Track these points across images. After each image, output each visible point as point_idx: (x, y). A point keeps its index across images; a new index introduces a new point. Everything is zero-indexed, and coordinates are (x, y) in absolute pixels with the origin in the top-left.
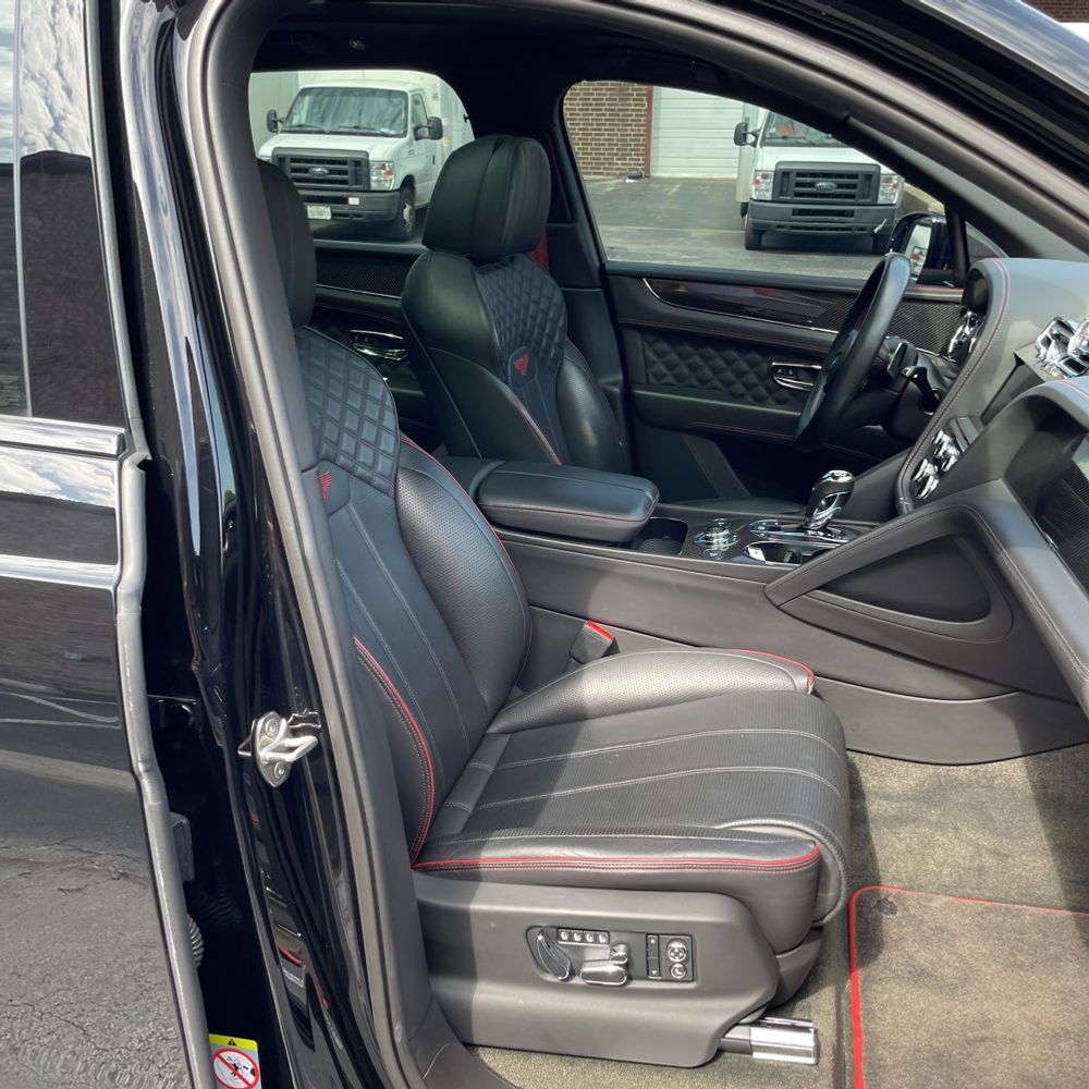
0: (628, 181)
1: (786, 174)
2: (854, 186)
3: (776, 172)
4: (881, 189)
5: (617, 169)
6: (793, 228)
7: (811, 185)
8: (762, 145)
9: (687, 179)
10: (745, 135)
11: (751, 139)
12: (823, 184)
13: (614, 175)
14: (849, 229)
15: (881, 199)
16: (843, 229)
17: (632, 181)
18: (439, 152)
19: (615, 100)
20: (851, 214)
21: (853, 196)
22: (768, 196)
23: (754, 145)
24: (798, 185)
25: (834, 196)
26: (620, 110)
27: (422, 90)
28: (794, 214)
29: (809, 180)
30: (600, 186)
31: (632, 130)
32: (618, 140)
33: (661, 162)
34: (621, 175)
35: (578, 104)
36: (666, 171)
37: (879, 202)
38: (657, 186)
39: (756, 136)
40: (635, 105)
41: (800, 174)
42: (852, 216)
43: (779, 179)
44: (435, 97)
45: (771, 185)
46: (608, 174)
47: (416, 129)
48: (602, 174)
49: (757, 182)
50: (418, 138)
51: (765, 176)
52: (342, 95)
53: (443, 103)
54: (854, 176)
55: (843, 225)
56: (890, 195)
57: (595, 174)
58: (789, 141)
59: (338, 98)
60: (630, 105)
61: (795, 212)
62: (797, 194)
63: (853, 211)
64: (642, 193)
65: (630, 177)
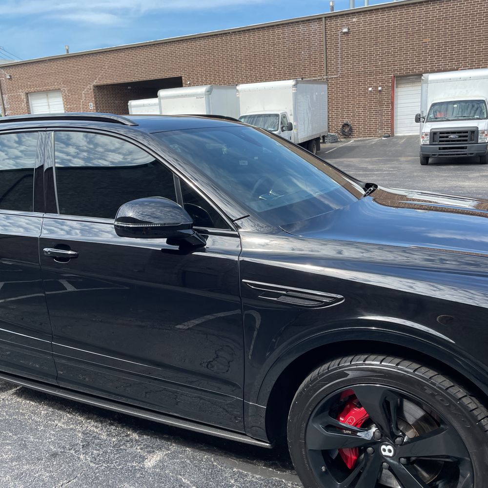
0: (383, 138)
1: (435, 133)
2: (467, 136)
3: (430, 133)
4: (479, 137)
5: (379, 134)
6: (439, 155)
7: (447, 137)
8: (426, 122)
9: (410, 136)
10: (420, 118)
11: (422, 120)
12: (452, 136)
13: (377, 136)
14: (466, 154)
15: (480, 141)
16: (462, 154)
17: (385, 138)
18: (293, 135)
19: (377, 106)
20: (466, 148)
21: (466, 140)
22: (428, 142)
23: (423, 122)
24: (441, 137)
25: (458, 141)
26: (379, 110)
27: (286, 112)
28: (439, 149)
29: (446, 135)
30: (370, 142)
31: (385, 118)
32: (379, 122)
33: (398, 130)
34: (380, 136)
35: (361, 110)
36: (401, 133)
37: (479, 142)
38: (395, 140)
39: (424, 118)
40: (386, 108)
41: (441, 133)
42: (466, 149)
43: (432, 136)
44: (291, 115)
45: (429, 138)
46: (375, 136)
47: (282, 128)
48: (372, 136)
49: (423, 137)
50: (283, 131)
51: (426, 135)
52: (258, 117)
53: (294, 117)
54: (467, 132)
55: (463, 153)
56: (485, 138)
57: (369, 137)
58: (437, 120)
59: (256, 118)
60: (384, 108)
61: (440, 149)
62: (440, 141)
63: (466, 147)
64: (387, 143)
65: (384, 137)
